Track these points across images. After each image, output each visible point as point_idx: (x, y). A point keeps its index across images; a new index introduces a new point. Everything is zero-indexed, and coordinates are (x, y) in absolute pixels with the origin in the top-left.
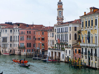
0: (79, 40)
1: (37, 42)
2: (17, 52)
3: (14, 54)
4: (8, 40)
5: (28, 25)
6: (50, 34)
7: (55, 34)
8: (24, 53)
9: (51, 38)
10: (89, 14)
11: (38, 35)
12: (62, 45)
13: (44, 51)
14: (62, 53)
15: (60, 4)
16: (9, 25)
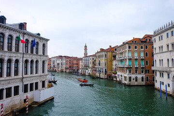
0: (95, 65)
1: (74, 65)
2: (64, 70)
3: (63, 72)
4: (60, 64)
5: (70, 57)
6: (80, 62)
7: (83, 61)
8: (68, 71)
9: (81, 64)
10: (100, 52)
11: (75, 62)
12: (86, 67)
13: (77, 70)
14: (87, 71)
15: (86, 47)
16: (61, 57)
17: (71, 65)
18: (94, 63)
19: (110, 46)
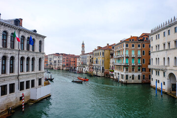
0: (92, 62)
1: (71, 63)
2: (61, 68)
3: (60, 69)
4: (57, 62)
5: (67, 55)
6: (78, 59)
7: (81, 59)
8: (65, 69)
9: (78, 61)
10: (97, 50)
11: (72, 60)
12: (84, 64)
13: (75, 68)
14: (84, 69)
15: (83, 44)
16: (58, 54)
17: (68, 62)
18: (91, 61)
19: (108, 44)
